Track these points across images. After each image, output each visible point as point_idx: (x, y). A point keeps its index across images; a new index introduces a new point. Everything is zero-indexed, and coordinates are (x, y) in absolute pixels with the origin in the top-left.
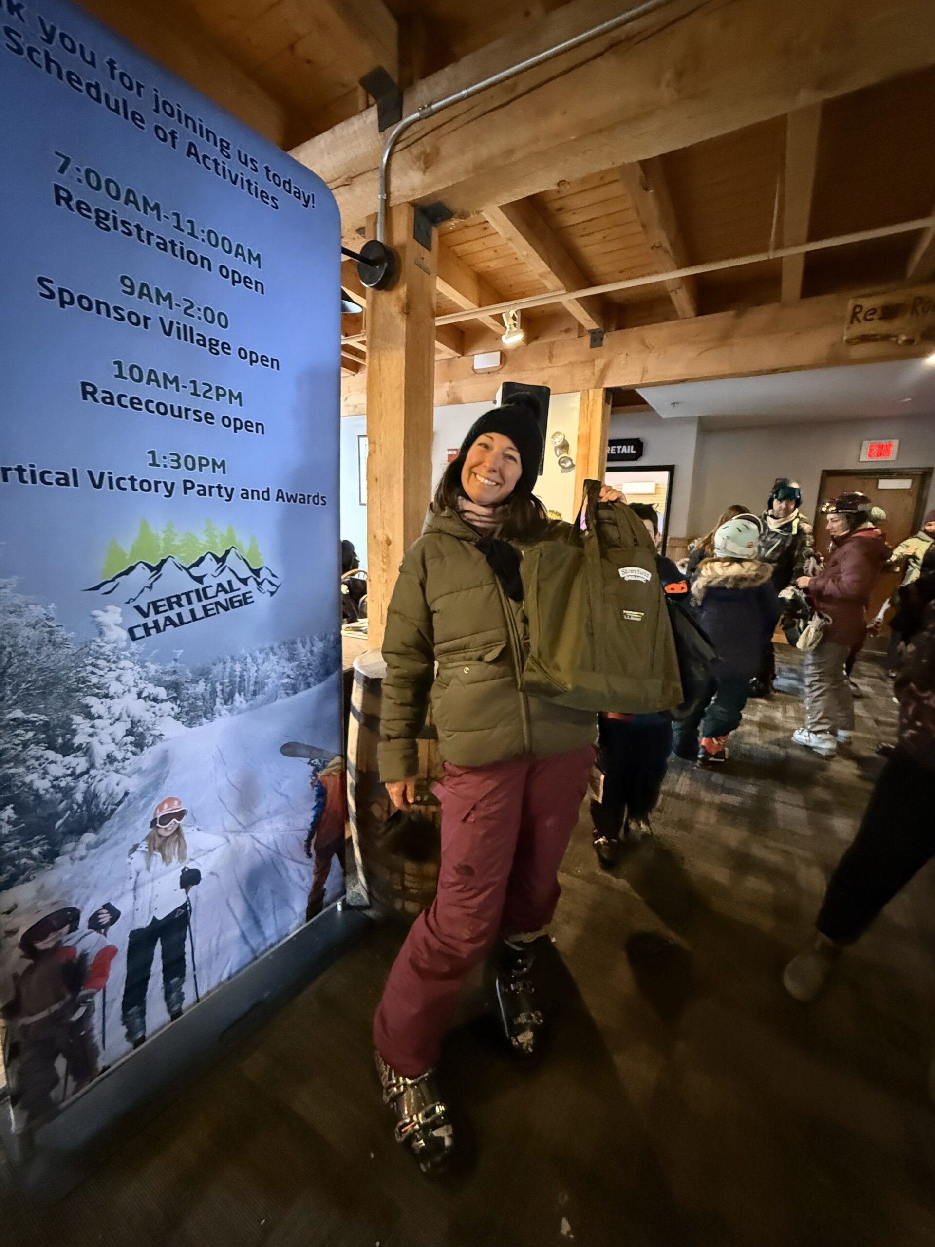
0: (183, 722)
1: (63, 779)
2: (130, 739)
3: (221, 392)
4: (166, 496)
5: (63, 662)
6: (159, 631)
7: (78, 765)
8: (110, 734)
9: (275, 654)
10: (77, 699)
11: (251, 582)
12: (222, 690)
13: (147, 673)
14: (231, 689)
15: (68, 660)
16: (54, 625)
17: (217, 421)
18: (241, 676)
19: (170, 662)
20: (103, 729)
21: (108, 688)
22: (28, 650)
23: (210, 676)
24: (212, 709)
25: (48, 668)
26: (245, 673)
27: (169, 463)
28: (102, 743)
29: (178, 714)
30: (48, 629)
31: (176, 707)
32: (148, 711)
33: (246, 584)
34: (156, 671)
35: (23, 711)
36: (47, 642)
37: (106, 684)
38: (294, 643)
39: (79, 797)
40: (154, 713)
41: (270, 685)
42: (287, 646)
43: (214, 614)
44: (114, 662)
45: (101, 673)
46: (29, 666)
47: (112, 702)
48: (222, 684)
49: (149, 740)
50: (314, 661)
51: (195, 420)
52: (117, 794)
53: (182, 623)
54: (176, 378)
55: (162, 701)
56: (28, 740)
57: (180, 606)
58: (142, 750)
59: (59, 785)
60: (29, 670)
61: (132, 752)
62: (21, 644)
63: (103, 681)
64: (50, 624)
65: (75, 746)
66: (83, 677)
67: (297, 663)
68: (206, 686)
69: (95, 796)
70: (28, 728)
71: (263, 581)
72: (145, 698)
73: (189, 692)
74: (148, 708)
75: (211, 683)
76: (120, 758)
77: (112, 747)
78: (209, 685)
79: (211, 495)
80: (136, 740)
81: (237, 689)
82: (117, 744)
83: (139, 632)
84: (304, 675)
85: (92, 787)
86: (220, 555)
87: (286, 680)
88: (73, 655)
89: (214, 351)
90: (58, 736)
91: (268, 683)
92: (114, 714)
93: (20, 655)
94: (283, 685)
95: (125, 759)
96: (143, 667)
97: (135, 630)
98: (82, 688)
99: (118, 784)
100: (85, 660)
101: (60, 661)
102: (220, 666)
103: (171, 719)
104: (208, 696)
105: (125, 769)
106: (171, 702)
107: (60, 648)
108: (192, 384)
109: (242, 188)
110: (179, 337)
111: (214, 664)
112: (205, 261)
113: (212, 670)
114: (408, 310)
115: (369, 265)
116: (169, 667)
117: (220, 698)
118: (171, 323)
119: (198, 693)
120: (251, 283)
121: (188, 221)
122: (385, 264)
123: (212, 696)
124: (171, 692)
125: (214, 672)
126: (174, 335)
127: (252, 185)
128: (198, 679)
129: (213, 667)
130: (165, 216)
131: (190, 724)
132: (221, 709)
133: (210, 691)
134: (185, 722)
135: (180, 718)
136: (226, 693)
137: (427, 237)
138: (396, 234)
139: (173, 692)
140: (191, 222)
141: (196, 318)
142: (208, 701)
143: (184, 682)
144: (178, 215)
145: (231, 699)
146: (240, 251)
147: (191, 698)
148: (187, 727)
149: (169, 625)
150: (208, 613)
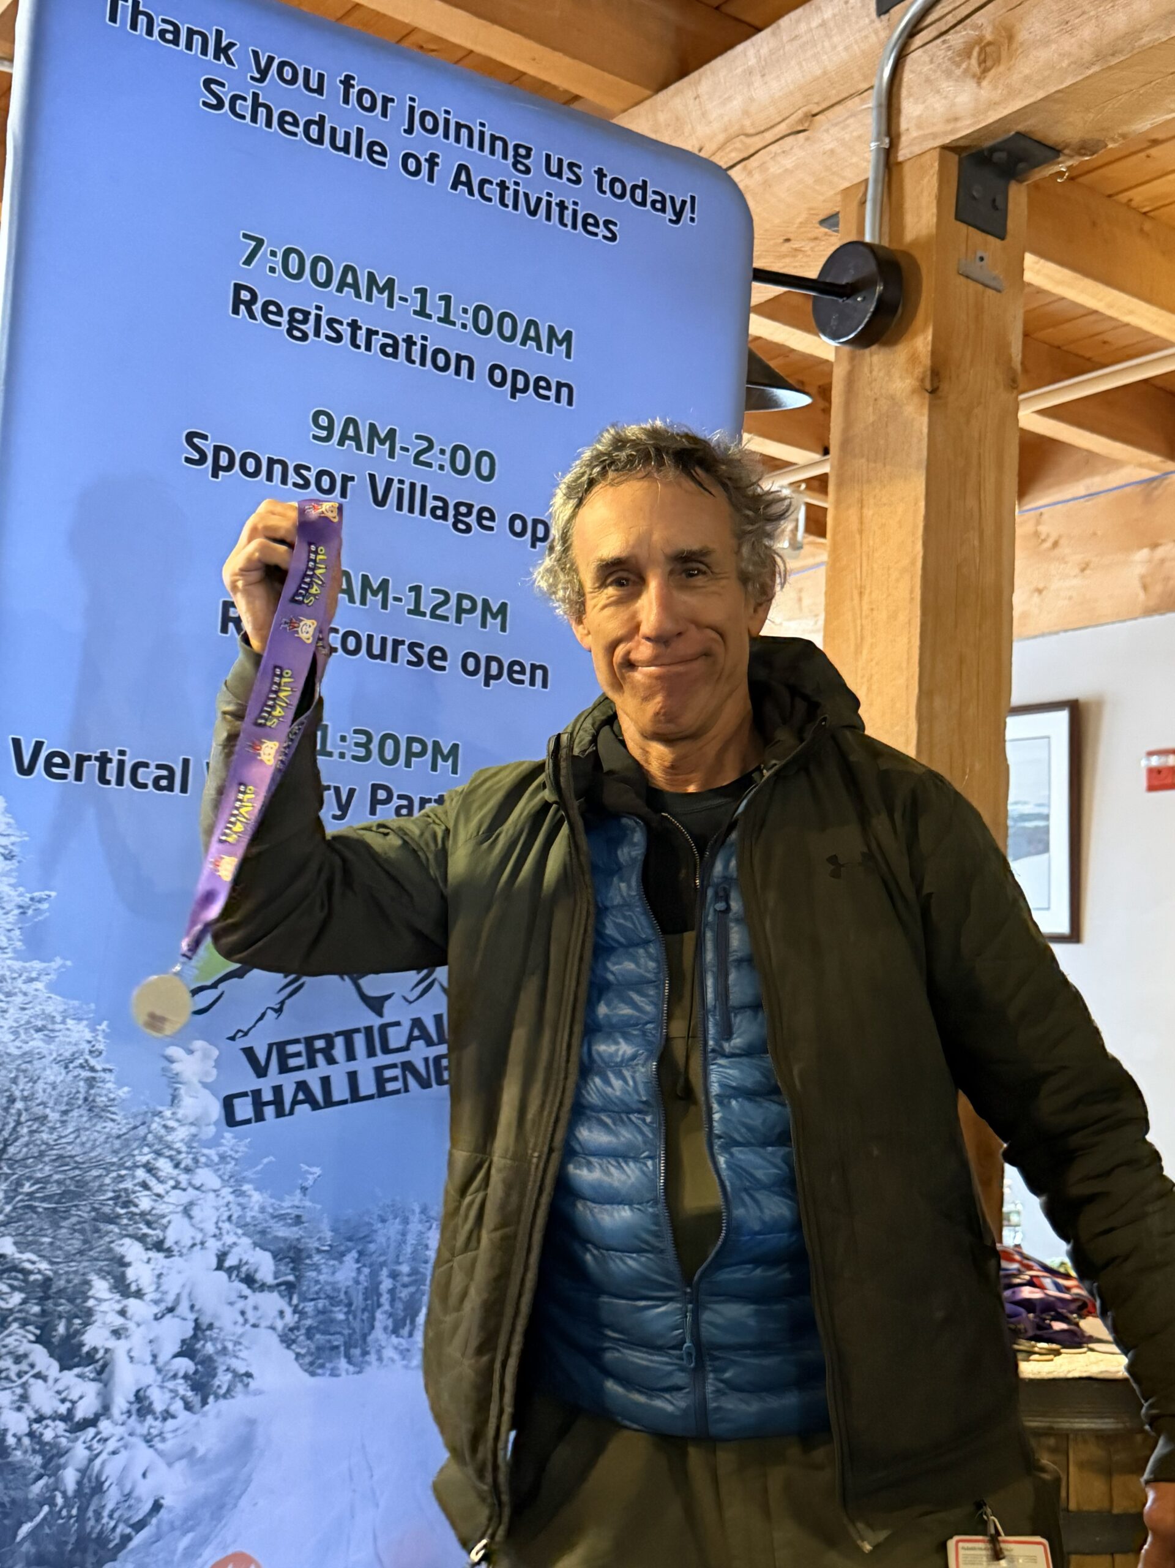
0: (298, 1356)
1: (49, 1422)
2: (185, 1365)
3: (466, 604)
4: (335, 817)
5: (99, 1150)
6: (280, 1113)
7: (81, 1398)
8: (151, 1341)
10: (107, 1239)
12: (392, 1292)
13: (244, 1208)
14: (412, 1295)
15: (108, 1145)
16: (99, 1067)
17: (453, 663)
19: (291, 1193)
20: (139, 1325)
21: (165, 1228)
22: (48, 1111)
23: (372, 1247)
24: (364, 1337)
25: (72, 1157)
27: (350, 750)
28: (131, 1358)
29: (291, 1330)
30: (89, 1074)
31: (288, 1311)
32: (231, 1304)
34: (262, 1210)
35: (15, 1243)
36: (80, 1102)
37: (163, 1216)
39: (70, 1478)
40: (243, 1313)
43: (397, 1092)
44: (187, 1170)
45: (159, 1188)
46: (43, 1147)
47: (167, 1262)
48: (394, 1275)
49: (223, 1379)
51: (410, 663)
52: (139, 1500)
53: (329, 1102)
54: (385, 583)
55: (263, 1287)
56: (11, 1311)
57: (331, 1061)
58: (204, 1402)
59: (41, 1435)
60: (42, 1154)
61: (183, 1398)
62: (41, 1096)
63: (161, 1208)
64: (93, 1062)
65: (85, 1349)
66: (126, 1190)
68: (358, 1269)
69: (98, 1488)
70: (16, 1283)
72: (230, 1271)
73: (322, 1278)
74: (233, 1297)
75: (371, 1265)
76: (159, 1407)
77: (149, 1376)
78: (366, 1271)
80: (196, 1372)
82: (159, 1371)
83: (244, 1109)
85: (98, 1462)
88: (119, 1137)
89: (461, 526)
90: (60, 1317)
92: (165, 1293)
93: (35, 1120)
95: (167, 1415)
96: (238, 1193)
97: (237, 1102)
98: (119, 1216)
99: (144, 1475)
100: (136, 1152)
101: (93, 1148)
102: (394, 1228)
103: (273, 1340)
104: (358, 1301)
105: (164, 1440)
106: (282, 1296)
107: (101, 1117)
108: (413, 594)
109: (548, 218)
110: (400, 507)
111: (383, 1221)
112: (463, 363)
113: (376, 1231)
114: (935, 386)
115: (841, 296)
116: (290, 1204)
117: (386, 1312)
118: (390, 482)
119: (340, 1286)
120: (548, 388)
121: (441, 298)
122: (879, 288)
123: (369, 1302)
124: (282, 1268)
125: (381, 1239)
126: (391, 504)
127: (567, 208)
128: (342, 1248)
129: (380, 1225)
130: (401, 299)
131: (312, 1364)
132: (383, 1344)
133: (366, 1288)
134: (304, 1356)
135: (294, 1341)
136: (400, 1298)
137: (995, 208)
138: (910, 220)
139: (288, 1271)
140: (447, 299)
141: (435, 467)
142: (359, 1313)
143: (314, 1251)
144: (423, 292)
145: (408, 1322)
146: (532, 333)
147: (322, 1295)
148: (306, 1371)
149: (301, 1102)
150: (384, 1088)
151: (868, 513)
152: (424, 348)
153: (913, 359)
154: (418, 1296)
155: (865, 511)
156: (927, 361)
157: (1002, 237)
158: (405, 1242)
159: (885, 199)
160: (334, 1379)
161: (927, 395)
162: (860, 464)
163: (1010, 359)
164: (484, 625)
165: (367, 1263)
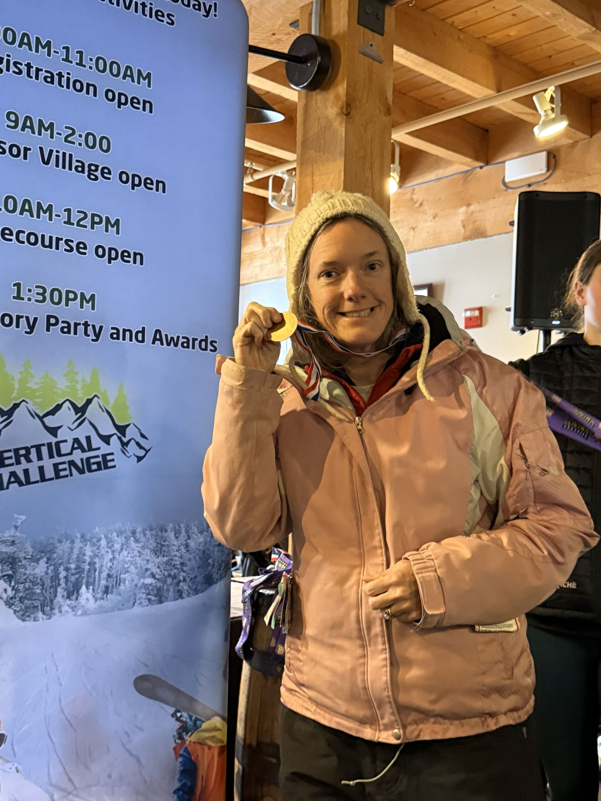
0: (15, 611)
3: (97, 219)
4: (26, 332)
9: (137, 541)
11: (114, 440)
12: (66, 578)
14: (77, 579)
17: (90, 250)
18: (92, 564)
19: (10, 529)
23: (54, 556)
24: (52, 601)
26: (97, 560)
27: (34, 297)
29: (11, 598)
31: (9, 589)
33: (108, 444)
38: (163, 529)
41: (127, 582)
42: (154, 532)
43: (67, 476)
48: (67, 569)
50: (190, 560)
51: (66, 250)
53: (28, 482)
54: (50, 207)
57: (29, 461)
67: (166, 559)
68: (47, 567)
71: (129, 441)
73: (28, 572)
75: (54, 565)
78: (52, 568)
79: (75, 333)
81: (84, 581)
84: (174, 577)
86: (80, 405)
87: (149, 581)
89: (92, 177)
91: (125, 579)
94: (145, 586)
102: (66, 545)
104: (48, 583)
106: (6, 582)
108: (66, 213)
109: (136, 11)
110: (57, 165)
111: (60, 542)
112: (91, 88)
113: (57, 547)
114: (349, 110)
115: (300, 63)
116: (8, 535)
117: (63, 588)
118: (51, 152)
119: (37, 575)
120: (139, 103)
121: (78, 52)
122: (319, 59)
123: (54, 583)
124: (5, 567)
125: (59, 551)
126: (52, 164)
127: (147, 6)
128: (39, 556)
129: (59, 544)
130: (55, 52)
131: (23, 615)
132: (62, 604)
133: (52, 577)
134: (19, 611)
135: (13, 604)
136: (70, 581)
137: (379, 19)
138: (334, 23)
139: (9, 569)
140: (81, 53)
141: (77, 144)
142: (48, 589)
143: (23, 559)
144: (67, 49)
145: (75, 593)
146: (129, 73)
147: (28, 581)
148: (20, 619)
149: (13, 482)
150: (59, 474)
151: (316, 179)
152: (68, 79)
153: (337, 97)
154: (80, 579)
155: (314, 178)
156: (343, 98)
157: (382, 35)
158: (72, 552)
159: (322, 11)
160: (35, 623)
161: (345, 117)
162: (312, 153)
163: (387, 99)
164: (107, 230)
165: (53, 563)
